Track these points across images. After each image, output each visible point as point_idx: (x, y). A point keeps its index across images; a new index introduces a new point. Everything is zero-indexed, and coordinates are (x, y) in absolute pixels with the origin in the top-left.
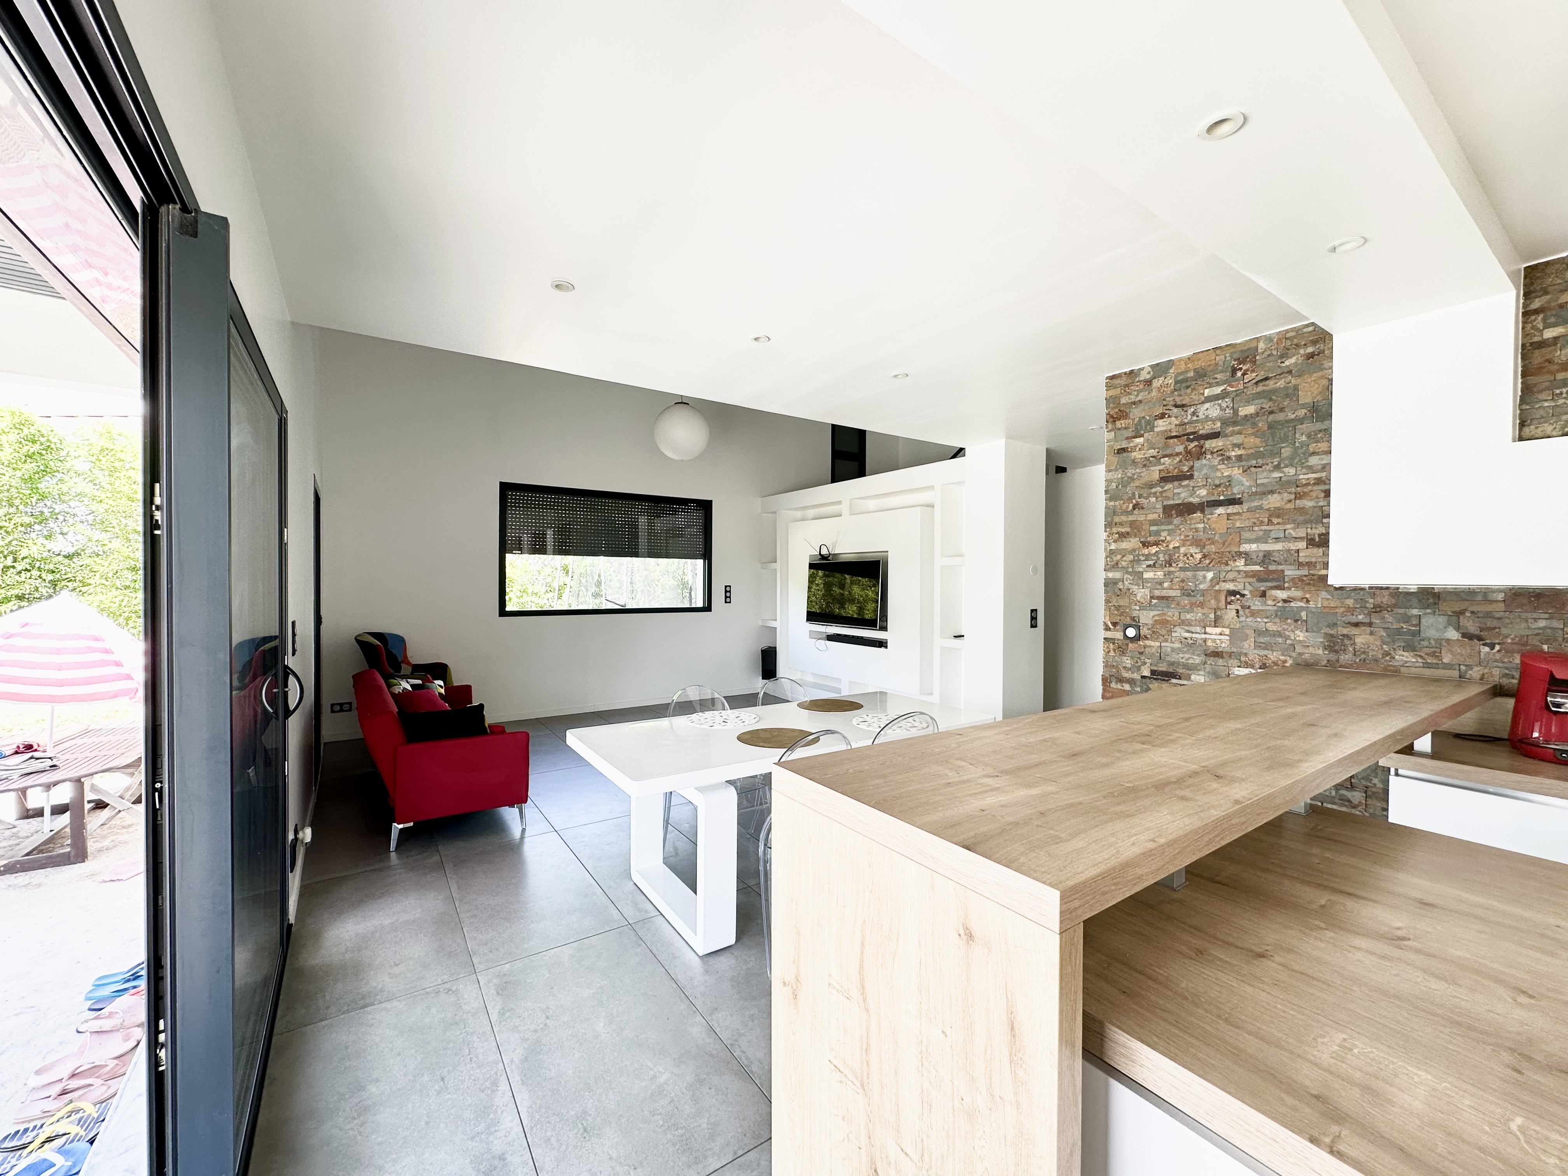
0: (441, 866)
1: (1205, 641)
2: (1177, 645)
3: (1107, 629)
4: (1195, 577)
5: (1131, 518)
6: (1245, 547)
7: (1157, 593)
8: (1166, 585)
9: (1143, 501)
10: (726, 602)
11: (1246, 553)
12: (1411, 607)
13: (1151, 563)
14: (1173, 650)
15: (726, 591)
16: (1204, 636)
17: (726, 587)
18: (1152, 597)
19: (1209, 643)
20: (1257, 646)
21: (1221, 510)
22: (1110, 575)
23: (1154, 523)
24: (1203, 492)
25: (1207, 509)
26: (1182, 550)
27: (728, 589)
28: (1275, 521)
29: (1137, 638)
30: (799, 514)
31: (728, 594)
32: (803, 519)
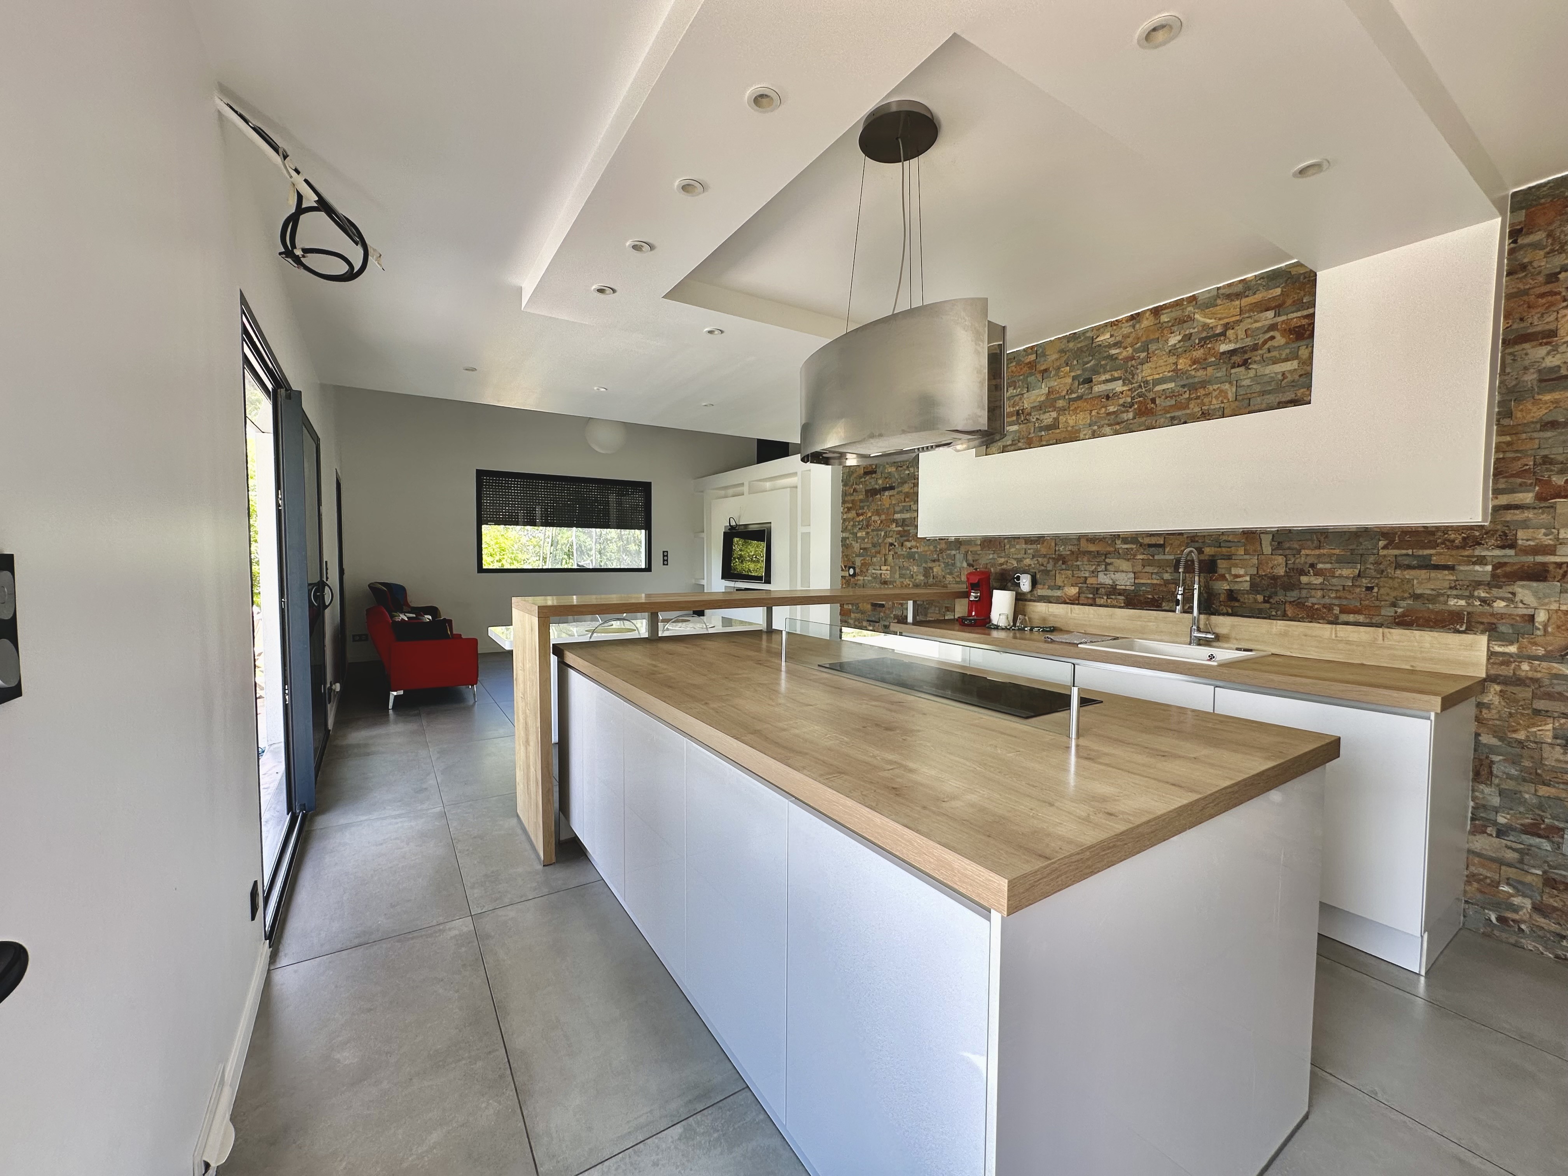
0: (419, 715)
1: (881, 574)
2: (870, 578)
3: (842, 570)
4: (877, 535)
5: (852, 498)
6: (897, 516)
7: (863, 546)
8: (866, 540)
9: (857, 487)
10: (664, 564)
11: (896, 520)
12: (952, 550)
13: (860, 526)
14: (868, 581)
15: (664, 556)
16: (881, 572)
17: (664, 552)
18: (861, 549)
19: (883, 576)
20: (900, 577)
21: (887, 493)
22: (844, 535)
23: (861, 501)
24: (880, 482)
25: (882, 493)
26: (873, 518)
27: (665, 554)
28: (907, 500)
29: (854, 575)
30: (723, 492)
31: (666, 558)
32: (726, 497)
